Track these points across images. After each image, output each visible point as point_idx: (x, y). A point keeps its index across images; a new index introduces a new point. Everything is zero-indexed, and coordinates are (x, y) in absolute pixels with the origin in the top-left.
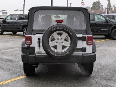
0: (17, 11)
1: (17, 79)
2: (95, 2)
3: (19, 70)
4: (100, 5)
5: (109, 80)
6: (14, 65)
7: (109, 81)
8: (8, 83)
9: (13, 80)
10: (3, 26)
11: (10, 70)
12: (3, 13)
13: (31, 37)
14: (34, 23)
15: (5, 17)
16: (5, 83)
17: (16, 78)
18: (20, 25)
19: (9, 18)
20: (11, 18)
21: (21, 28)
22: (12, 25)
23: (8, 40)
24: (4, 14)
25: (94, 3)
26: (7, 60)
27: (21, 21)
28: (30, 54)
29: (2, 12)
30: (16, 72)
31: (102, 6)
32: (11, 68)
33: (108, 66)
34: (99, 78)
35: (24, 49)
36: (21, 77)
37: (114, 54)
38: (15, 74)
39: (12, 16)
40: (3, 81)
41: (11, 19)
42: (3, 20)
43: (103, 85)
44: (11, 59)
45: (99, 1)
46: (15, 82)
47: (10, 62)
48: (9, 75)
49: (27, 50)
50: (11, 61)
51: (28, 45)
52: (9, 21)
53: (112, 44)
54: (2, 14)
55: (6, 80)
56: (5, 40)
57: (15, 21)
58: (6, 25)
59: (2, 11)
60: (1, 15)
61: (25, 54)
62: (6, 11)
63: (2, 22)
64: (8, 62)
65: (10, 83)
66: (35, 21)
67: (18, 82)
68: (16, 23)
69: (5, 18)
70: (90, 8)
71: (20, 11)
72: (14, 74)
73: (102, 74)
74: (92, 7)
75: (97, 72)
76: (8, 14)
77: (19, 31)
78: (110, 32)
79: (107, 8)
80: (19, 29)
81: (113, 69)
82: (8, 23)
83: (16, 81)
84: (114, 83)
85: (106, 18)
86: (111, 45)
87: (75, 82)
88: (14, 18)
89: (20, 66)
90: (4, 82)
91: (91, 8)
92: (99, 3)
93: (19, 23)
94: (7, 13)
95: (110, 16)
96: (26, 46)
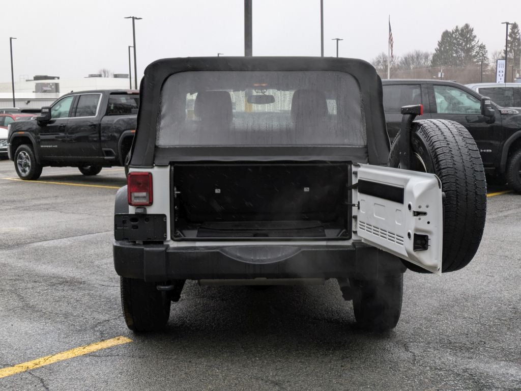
0: (100, 76)
1: (94, 348)
2: (450, 30)
3: (102, 317)
4: (473, 43)
5: (468, 349)
6: (86, 299)
7: (467, 355)
8: (59, 363)
9: (79, 351)
10: (39, 143)
11: (66, 315)
12: (39, 89)
13: (150, 175)
14: (163, 123)
15: (49, 104)
16: (48, 362)
17: (89, 344)
18: (114, 139)
19: (66, 107)
20: (72, 107)
21: (115, 149)
22: (78, 139)
23: (59, 200)
24: (45, 91)
25: (446, 34)
26: (54, 280)
27: (115, 119)
28: (146, 243)
29: (37, 84)
30: (91, 322)
31: (482, 47)
32: (70, 309)
33: (475, 298)
34: (429, 343)
35: (124, 222)
36: (110, 343)
37: (507, 253)
38: (85, 330)
39: (77, 97)
40: (38, 356)
41: (74, 111)
42: (39, 115)
43: (441, 370)
44: (71, 275)
45: (467, 26)
46: (88, 360)
47: (66, 288)
48: (63, 336)
49: (135, 227)
50: (71, 283)
51: (138, 206)
52: (63, 119)
53: (510, 212)
54: (36, 91)
55: (51, 353)
56: (46, 202)
57: (93, 118)
58: (53, 137)
59: (36, 78)
60: (33, 96)
61: (127, 245)
62: (53, 78)
63: (35, 126)
64: (60, 287)
65: (68, 362)
66: (164, 115)
67: (99, 360)
68: (97, 128)
69: (50, 109)
70: (426, 57)
71: (116, 76)
72: (82, 330)
73: (444, 327)
74: (435, 56)
75: (424, 322)
76: (61, 89)
77: (110, 164)
78: (503, 162)
79: (503, 58)
80: (109, 153)
81: (494, 309)
82: (62, 128)
83: (92, 355)
84: (487, 362)
85: (483, 101)
86: (506, 217)
87: (326, 360)
88: (89, 107)
89: (109, 300)
90: (41, 359)
91: (431, 58)
92: (466, 33)
93: (108, 127)
94: (57, 88)
95: (507, 93)
96: (132, 210)
